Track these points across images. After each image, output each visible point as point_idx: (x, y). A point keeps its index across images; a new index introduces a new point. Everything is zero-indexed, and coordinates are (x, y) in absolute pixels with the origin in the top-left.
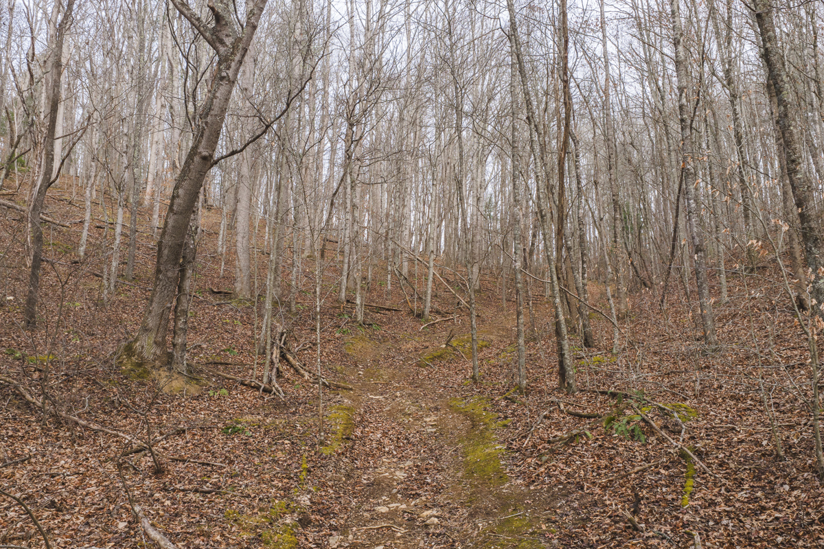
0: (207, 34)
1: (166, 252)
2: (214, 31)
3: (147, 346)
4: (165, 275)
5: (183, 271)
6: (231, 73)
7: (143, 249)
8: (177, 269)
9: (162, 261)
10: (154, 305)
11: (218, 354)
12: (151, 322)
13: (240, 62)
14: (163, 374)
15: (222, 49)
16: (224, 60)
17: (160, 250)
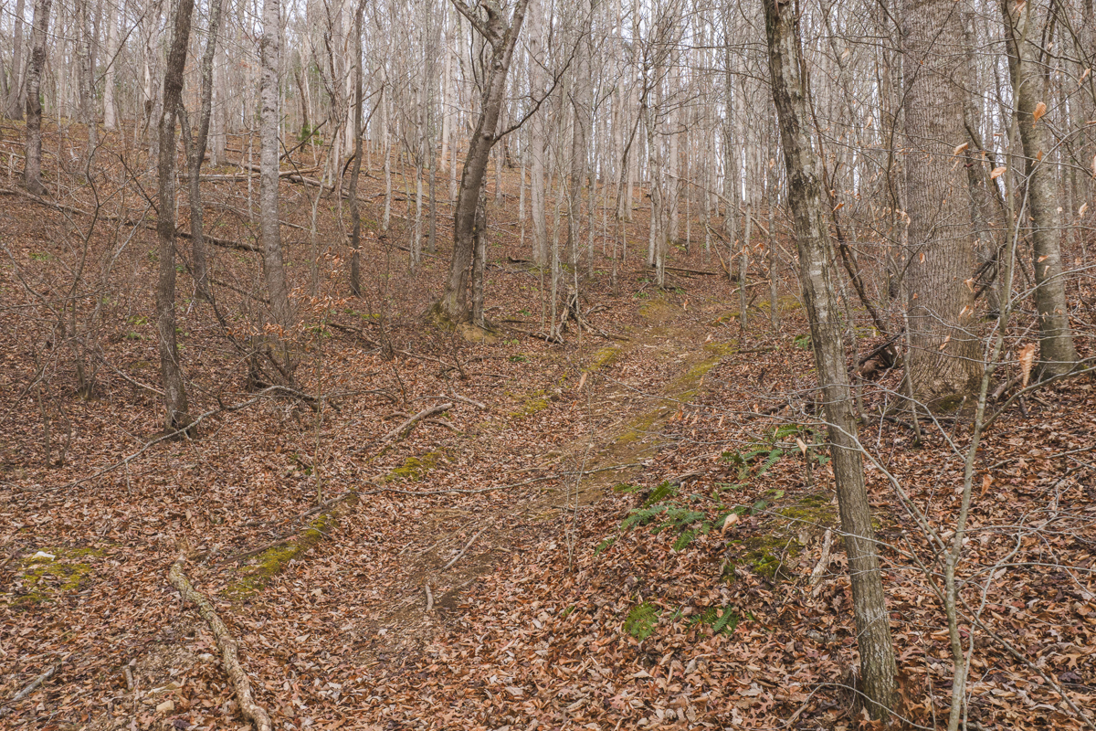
0: (483, 29)
1: (461, 222)
2: (488, 25)
3: (451, 303)
4: (462, 243)
5: (476, 238)
6: (503, 62)
7: (442, 220)
8: (471, 236)
9: (459, 230)
10: (455, 268)
11: (514, 315)
12: (453, 284)
13: (511, 51)
14: (466, 327)
15: (495, 41)
16: (498, 51)
17: (456, 220)
